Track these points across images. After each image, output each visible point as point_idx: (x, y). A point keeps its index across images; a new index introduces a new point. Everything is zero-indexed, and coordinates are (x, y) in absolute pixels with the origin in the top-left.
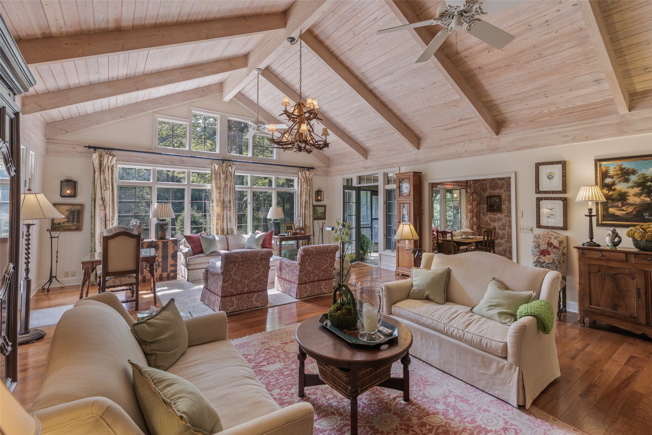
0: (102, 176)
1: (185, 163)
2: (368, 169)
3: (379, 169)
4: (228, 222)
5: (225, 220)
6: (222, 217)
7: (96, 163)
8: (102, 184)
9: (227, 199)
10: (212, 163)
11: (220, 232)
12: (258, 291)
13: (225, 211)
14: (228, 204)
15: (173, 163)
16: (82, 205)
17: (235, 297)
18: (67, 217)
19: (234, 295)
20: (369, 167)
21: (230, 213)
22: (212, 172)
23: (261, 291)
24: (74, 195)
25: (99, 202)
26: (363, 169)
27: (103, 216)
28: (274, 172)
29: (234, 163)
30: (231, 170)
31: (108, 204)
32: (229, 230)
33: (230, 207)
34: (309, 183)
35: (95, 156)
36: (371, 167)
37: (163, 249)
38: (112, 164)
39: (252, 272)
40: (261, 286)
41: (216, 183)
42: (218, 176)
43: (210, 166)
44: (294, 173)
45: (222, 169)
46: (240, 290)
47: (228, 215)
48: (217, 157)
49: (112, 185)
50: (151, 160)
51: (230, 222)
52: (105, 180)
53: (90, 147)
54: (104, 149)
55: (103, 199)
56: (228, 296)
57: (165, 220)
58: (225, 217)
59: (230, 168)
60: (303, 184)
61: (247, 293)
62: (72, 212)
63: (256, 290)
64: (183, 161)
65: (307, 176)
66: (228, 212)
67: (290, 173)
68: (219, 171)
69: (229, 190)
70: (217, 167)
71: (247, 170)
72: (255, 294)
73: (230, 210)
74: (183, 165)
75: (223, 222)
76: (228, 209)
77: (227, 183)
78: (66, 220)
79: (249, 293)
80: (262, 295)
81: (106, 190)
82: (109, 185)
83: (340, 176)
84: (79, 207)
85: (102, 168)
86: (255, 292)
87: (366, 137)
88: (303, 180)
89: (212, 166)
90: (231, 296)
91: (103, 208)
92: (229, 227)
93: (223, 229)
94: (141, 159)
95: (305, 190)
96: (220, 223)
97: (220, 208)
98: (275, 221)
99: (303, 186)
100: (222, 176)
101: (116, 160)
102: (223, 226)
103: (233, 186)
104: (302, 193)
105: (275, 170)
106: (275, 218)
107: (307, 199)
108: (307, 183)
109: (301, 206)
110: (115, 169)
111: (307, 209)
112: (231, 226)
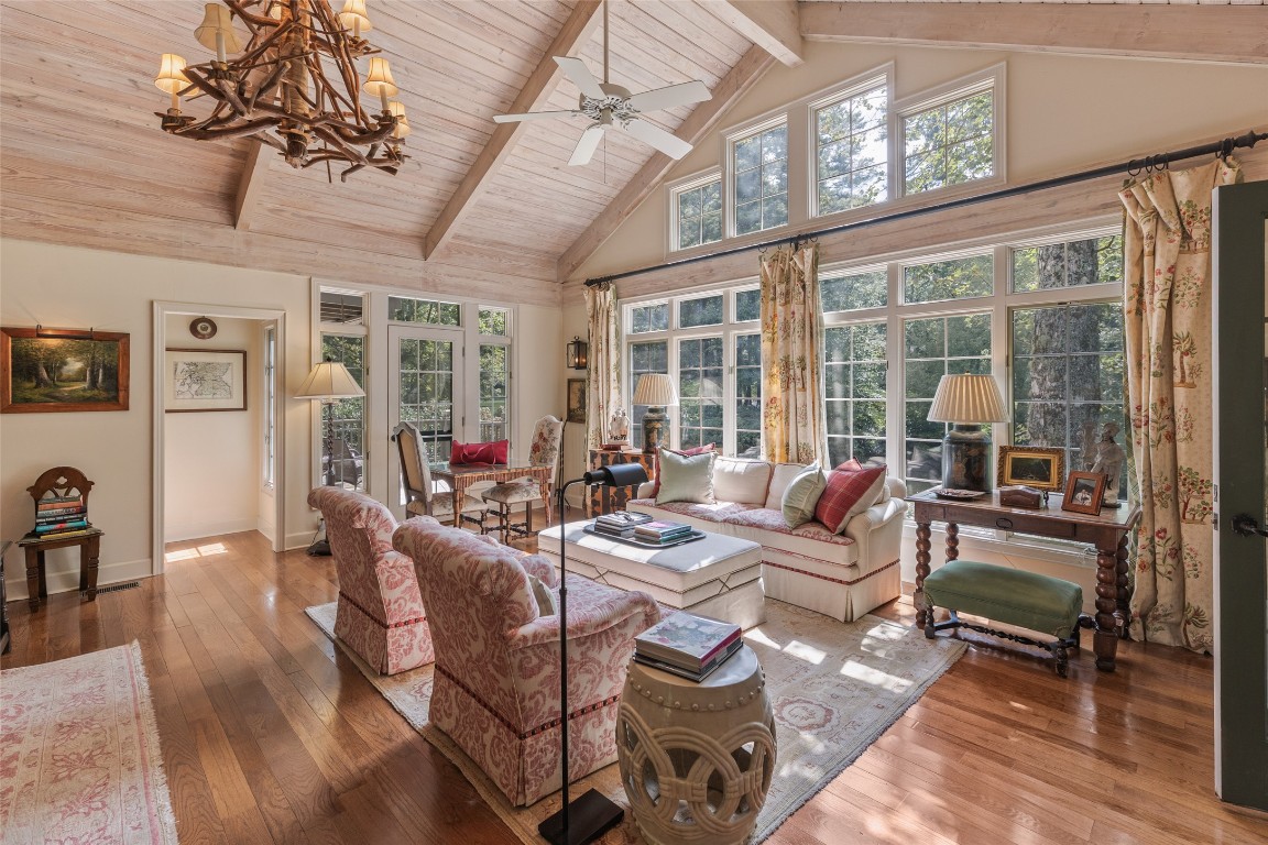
4: (799, 425)
5: (792, 417)
6: (783, 409)
7: (589, 305)
9: (795, 355)
10: (760, 258)
13: (792, 391)
14: (799, 372)
18: (580, 401)
21: (805, 397)
24: (583, 366)
29: (819, 239)
32: (801, 450)
33: (803, 380)
34: (1198, 233)
35: (587, 297)
42: (772, 291)
43: (757, 268)
44: (1105, 207)
45: (782, 270)
47: (799, 404)
48: (779, 237)
51: (805, 426)
53: (589, 283)
54: (597, 281)
57: (654, 410)
58: (792, 410)
60: (1148, 249)
62: (579, 393)
65: (1183, 197)
66: (800, 395)
67: (1077, 214)
69: (799, 328)
70: (768, 265)
71: (875, 251)
73: (804, 389)
74: (714, 279)
76: (799, 386)
77: (792, 309)
78: (575, 407)
84: (584, 385)
92: (801, 440)
93: (788, 445)
94: (648, 286)
95: (1159, 280)
96: (778, 427)
97: (779, 381)
98: (960, 434)
99: (1146, 259)
100: (781, 288)
101: (617, 296)
102: (788, 436)
103: (811, 316)
104: (1147, 298)
105: (991, 219)
106: (960, 420)
107: (1182, 326)
108: (1186, 237)
109: (1139, 364)
110: (612, 314)
111: (1183, 381)
112: (805, 437)
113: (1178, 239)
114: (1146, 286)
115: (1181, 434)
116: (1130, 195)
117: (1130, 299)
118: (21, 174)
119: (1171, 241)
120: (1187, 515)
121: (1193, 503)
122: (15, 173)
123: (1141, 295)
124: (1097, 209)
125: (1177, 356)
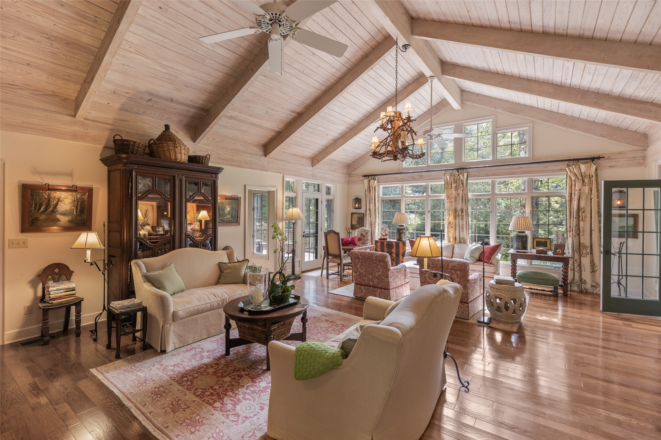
0: (370, 194)
1: (423, 178)
4: (460, 231)
5: (457, 228)
6: (454, 226)
7: (366, 185)
8: (370, 200)
9: (459, 207)
10: (445, 174)
11: (452, 240)
12: (382, 288)
13: (457, 220)
14: (460, 213)
16: (363, 214)
17: (363, 287)
18: (357, 221)
19: (363, 285)
21: (463, 222)
23: (384, 289)
24: (359, 208)
25: (368, 212)
27: (370, 221)
28: (525, 172)
29: (468, 170)
30: (462, 179)
31: (372, 213)
32: (461, 239)
34: (586, 181)
35: (366, 181)
37: (396, 248)
38: (374, 186)
39: (373, 270)
40: (383, 284)
41: (448, 193)
42: (450, 185)
43: (443, 177)
44: (561, 170)
45: (454, 179)
46: (367, 282)
47: (460, 224)
48: (452, 167)
49: (375, 200)
50: (400, 179)
51: (463, 231)
52: (371, 197)
53: (364, 176)
54: (371, 175)
55: (370, 210)
56: (359, 284)
57: (402, 226)
58: (457, 226)
59: (461, 176)
60: (573, 184)
61: (372, 287)
62: (359, 218)
63: (379, 286)
64: (422, 176)
65: (583, 171)
66: (461, 221)
67: (553, 171)
69: (461, 199)
70: (448, 177)
71: (486, 175)
72: (379, 290)
73: (462, 219)
74: (422, 179)
75: (455, 230)
76: (461, 218)
77: (458, 192)
78: (356, 223)
79: (375, 287)
80: (384, 293)
81: (371, 203)
84: (362, 215)
85: (370, 189)
86: (379, 288)
89: (445, 176)
90: (361, 285)
91: (370, 216)
92: (461, 236)
93: (456, 238)
94: (393, 179)
95: (576, 193)
96: (452, 232)
97: (452, 216)
98: (519, 234)
99: (573, 187)
100: (454, 185)
101: (378, 182)
102: (456, 234)
103: (465, 195)
104: (573, 197)
105: (527, 170)
106: (519, 230)
107: (582, 205)
108: (583, 181)
109: (570, 215)
110: (377, 189)
111: (582, 220)
112: (463, 235)
113: (581, 182)
114: (573, 194)
115: (581, 234)
116: (569, 169)
117: (568, 197)
118: (216, 140)
119: (580, 182)
120: (583, 255)
121: (584, 252)
122: (214, 139)
123: (571, 196)
124: (558, 170)
125: (581, 213)
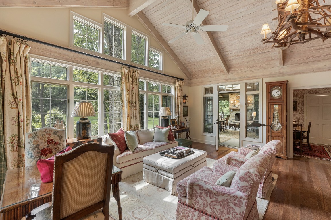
0: (12, 68)
1: (99, 65)
2: (230, 81)
3: (241, 80)
4: (135, 119)
5: (132, 117)
6: (129, 116)
7: (4, 50)
8: (13, 77)
9: (133, 100)
10: (122, 67)
11: (129, 128)
13: (132, 110)
15: (89, 64)
20: (231, 79)
22: (122, 76)
25: (9, 98)
26: (224, 80)
27: (15, 115)
30: (136, 75)
31: (22, 101)
32: (135, 126)
33: (136, 107)
35: (2, 41)
36: (233, 79)
38: (25, 55)
41: (126, 85)
42: (128, 79)
43: (120, 70)
45: (130, 74)
47: (135, 114)
48: (124, 63)
49: (26, 80)
50: (68, 58)
52: (16, 72)
55: (14, 95)
57: (87, 119)
58: (132, 115)
59: (136, 73)
64: (98, 63)
65: (181, 85)
68: (128, 75)
70: (126, 71)
74: (98, 66)
75: (131, 119)
77: (133, 86)
81: (18, 84)
82: (22, 79)
83: (201, 86)
85: (12, 58)
87: (238, 56)
88: (179, 88)
89: (122, 70)
91: (15, 106)
92: (135, 124)
93: (131, 126)
100: (131, 80)
102: (131, 122)
107: (181, 101)
